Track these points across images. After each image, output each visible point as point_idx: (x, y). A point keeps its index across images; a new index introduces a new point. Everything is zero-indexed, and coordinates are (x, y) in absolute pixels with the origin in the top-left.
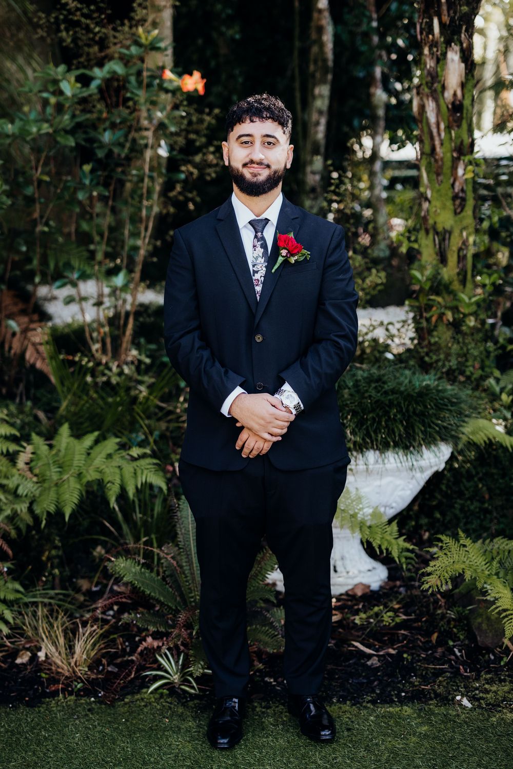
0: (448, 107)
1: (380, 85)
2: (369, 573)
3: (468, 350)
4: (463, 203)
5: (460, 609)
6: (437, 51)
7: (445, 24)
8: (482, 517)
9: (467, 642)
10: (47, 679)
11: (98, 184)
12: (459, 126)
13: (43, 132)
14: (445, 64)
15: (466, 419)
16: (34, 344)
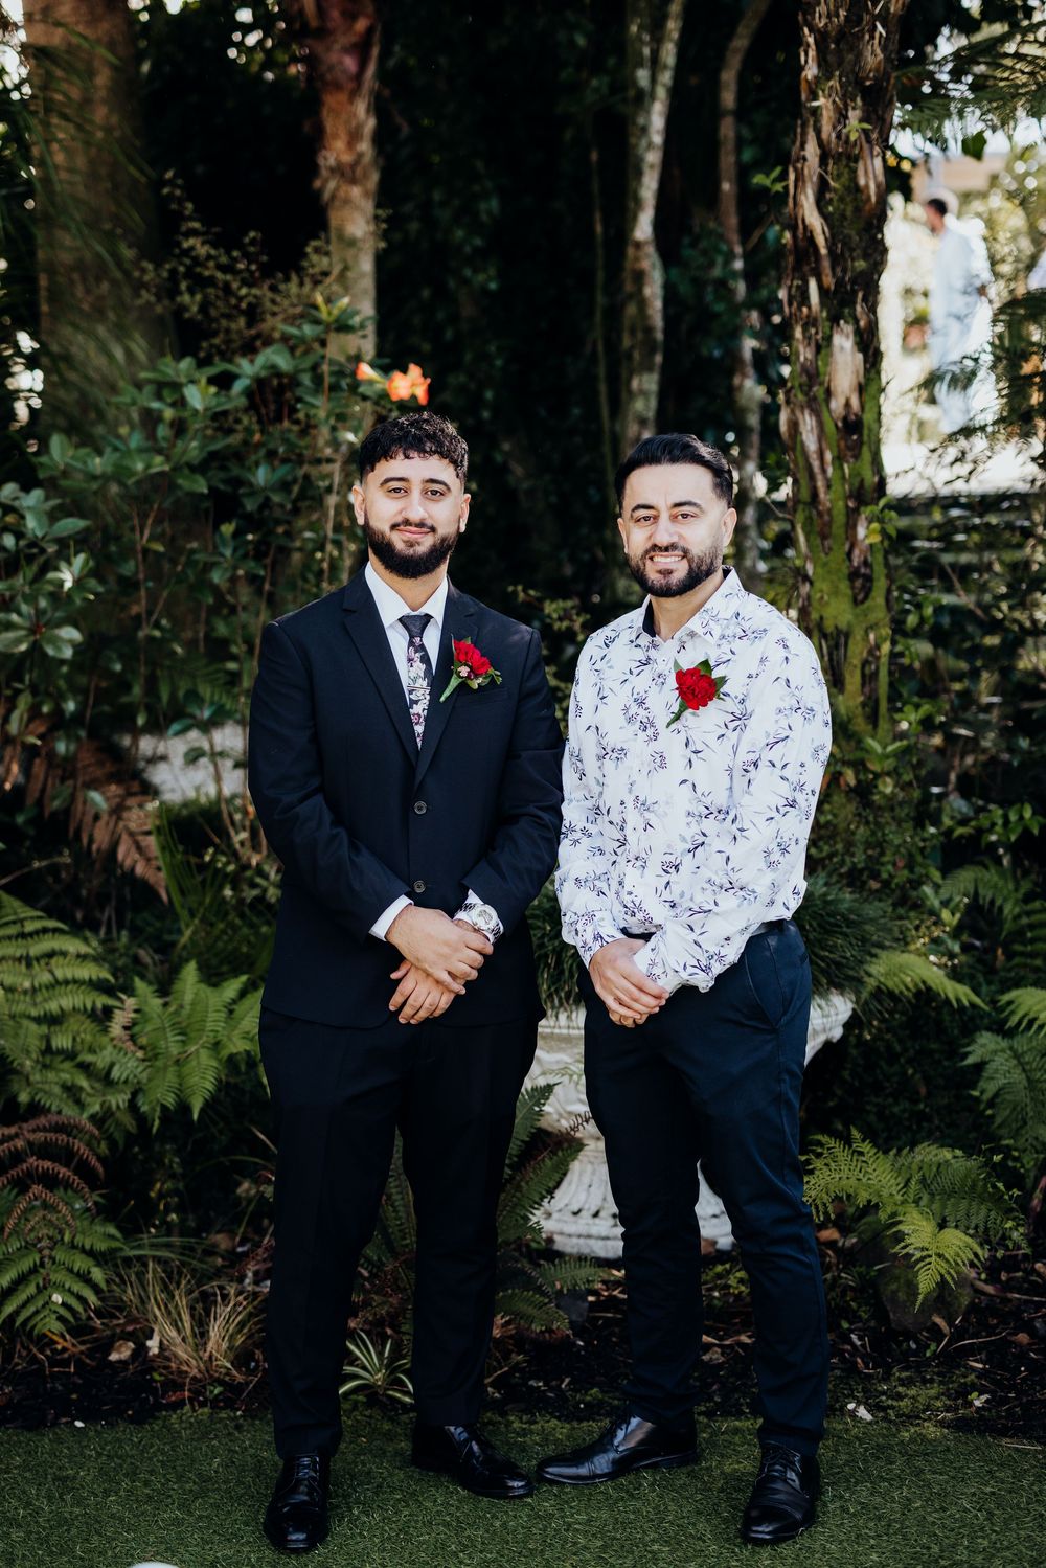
0: (836, 425)
1: (750, 371)
2: (715, 1220)
3: (884, 834)
4: (868, 584)
5: (863, 1269)
6: (817, 333)
7: (828, 289)
8: (915, 1127)
9: (873, 1324)
10: (163, 1384)
11: (245, 556)
12: (857, 457)
13: (154, 470)
14: (830, 355)
15: (875, 950)
16: (131, 834)
